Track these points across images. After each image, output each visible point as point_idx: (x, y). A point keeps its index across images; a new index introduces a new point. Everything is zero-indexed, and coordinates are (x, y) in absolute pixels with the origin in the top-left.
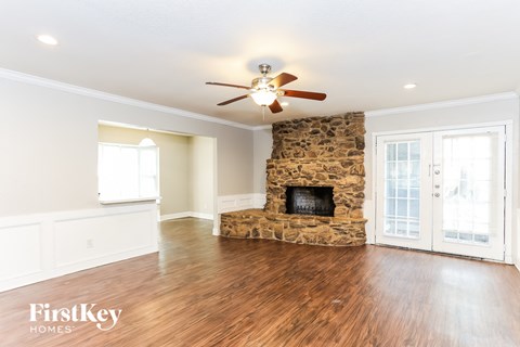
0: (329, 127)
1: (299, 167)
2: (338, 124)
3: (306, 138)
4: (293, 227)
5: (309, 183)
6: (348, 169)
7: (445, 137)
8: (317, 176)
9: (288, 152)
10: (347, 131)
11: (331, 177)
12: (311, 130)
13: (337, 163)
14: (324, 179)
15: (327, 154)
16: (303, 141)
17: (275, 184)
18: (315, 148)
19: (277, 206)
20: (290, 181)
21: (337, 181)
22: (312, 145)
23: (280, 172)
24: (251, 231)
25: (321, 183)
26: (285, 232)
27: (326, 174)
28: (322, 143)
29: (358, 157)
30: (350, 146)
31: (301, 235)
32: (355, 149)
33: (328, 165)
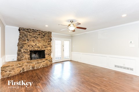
0: (43, 34)
1: (36, 45)
2: (46, 34)
3: (37, 36)
4: (38, 63)
5: (39, 49)
6: (49, 46)
7: (65, 40)
8: (42, 47)
9: (30, 39)
10: (48, 36)
11: (45, 48)
12: (38, 34)
13: (47, 44)
14: (43, 48)
15: (43, 41)
16: (36, 36)
17: (27, 50)
18: (39, 39)
19: (27, 58)
20: (32, 49)
21: (47, 49)
22: (39, 38)
23: (29, 46)
24: (21, 69)
25: (43, 49)
26: (35, 66)
27: (44, 47)
28: (41, 38)
29: (50, 43)
30: (49, 40)
31: (41, 65)
32: (49, 41)
33: (45, 44)
